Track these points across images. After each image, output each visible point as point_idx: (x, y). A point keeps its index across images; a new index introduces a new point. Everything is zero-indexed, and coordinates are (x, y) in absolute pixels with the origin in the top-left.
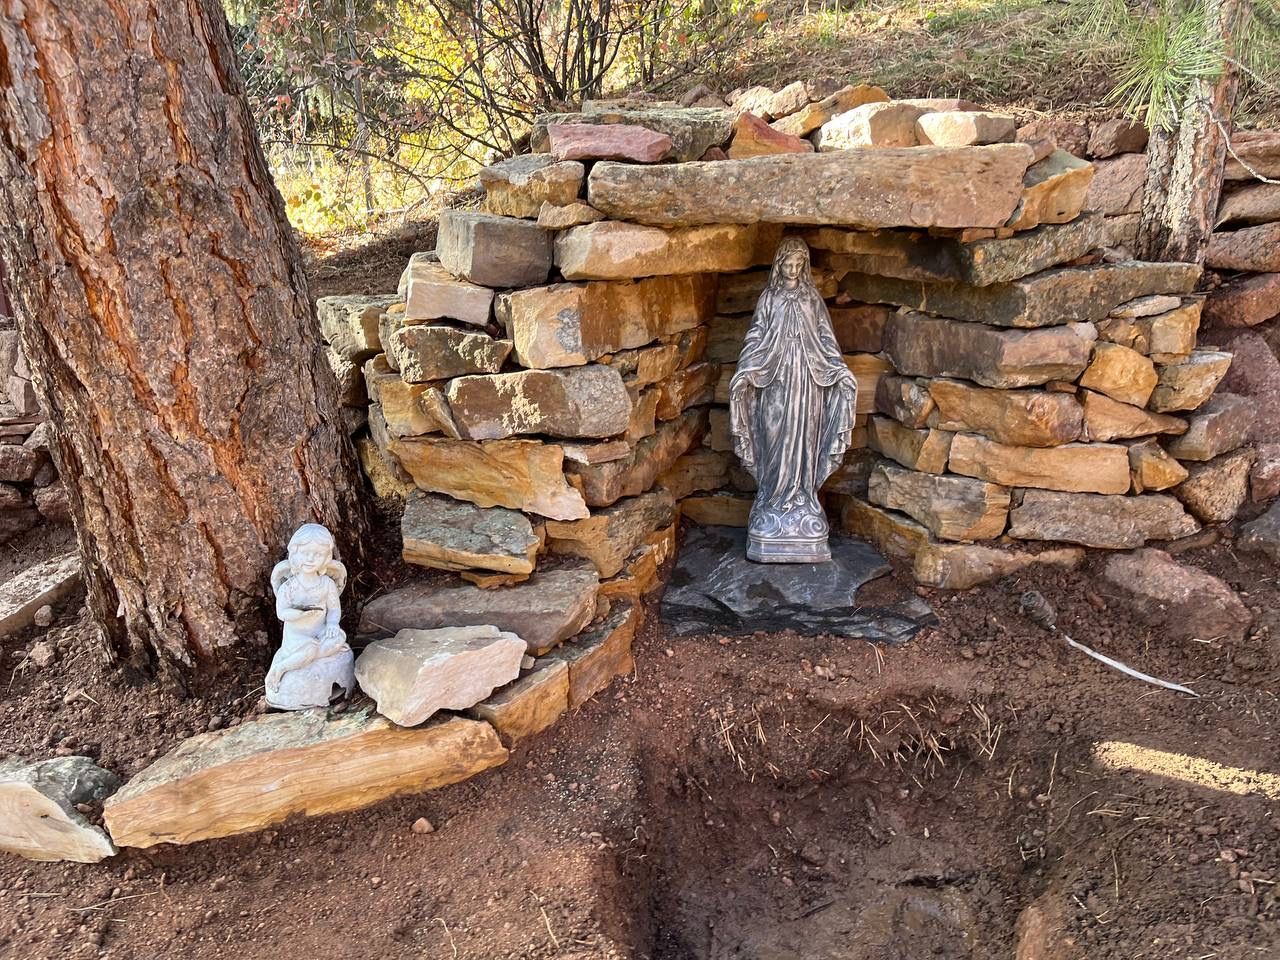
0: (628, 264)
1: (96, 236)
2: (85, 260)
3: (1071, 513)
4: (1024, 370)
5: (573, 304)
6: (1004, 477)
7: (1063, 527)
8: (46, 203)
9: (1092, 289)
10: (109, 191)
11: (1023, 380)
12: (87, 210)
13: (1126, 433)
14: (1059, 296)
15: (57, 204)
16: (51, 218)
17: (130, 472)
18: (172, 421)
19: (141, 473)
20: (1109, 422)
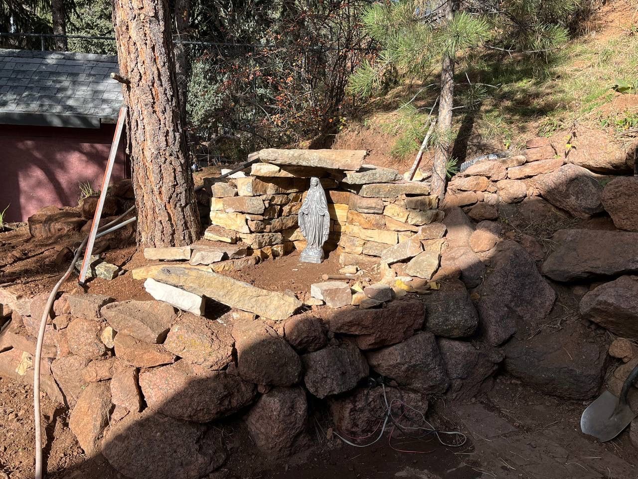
0: (266, 173)
1: (149, 159)
2: (147, 164)
3: (378, 248)
4: (368, 208)
5: (251, 181)
6: (363, 237)
7: (376, 252)
8: (141, 152)
9: (389, 190)
10: (153, 151)
11: (366, 211)
12: (148, 154)
13: (399, 229)
14: (377, 190)
15: (143, 152)
16: (142, 155)
17: (148, 207)
18: (158, 197)
19: (150, 208)
20: (394, 225)
